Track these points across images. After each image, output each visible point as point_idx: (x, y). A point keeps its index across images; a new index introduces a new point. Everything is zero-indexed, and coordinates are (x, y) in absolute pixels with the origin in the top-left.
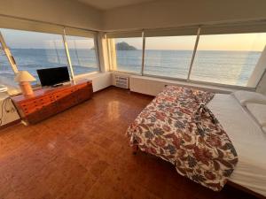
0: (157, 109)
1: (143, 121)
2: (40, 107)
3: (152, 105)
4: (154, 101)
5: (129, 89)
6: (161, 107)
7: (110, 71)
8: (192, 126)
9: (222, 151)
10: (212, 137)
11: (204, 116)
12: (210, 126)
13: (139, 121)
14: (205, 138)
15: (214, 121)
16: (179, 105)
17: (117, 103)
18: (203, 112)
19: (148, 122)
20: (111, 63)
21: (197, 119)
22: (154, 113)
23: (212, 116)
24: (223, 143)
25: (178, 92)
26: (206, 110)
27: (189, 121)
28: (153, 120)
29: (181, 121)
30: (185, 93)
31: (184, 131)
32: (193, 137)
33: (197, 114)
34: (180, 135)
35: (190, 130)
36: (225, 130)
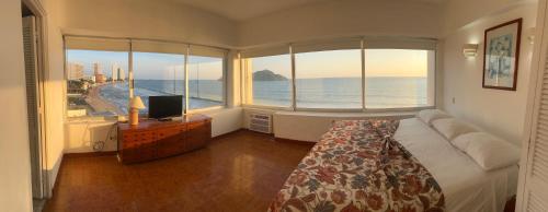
0: (320, 162)
1: (295, 192)
2: (139, 143)
3: (311, 156)
4: (315, 149)
5: (272, 135)
6: (327, 156)
7: (241, 105)
8: (379, 176)
9: (425, 195)
10: (408, 180)
11: (392, 154)
12: (403, 165)
13: (286, 194)
14: (401, 188)
15: (406, 156)
16: (356, 148)
17: (250, 158)
18: (391, 149)
19: (304, 192)
20: (245, 96)
21: (384, 162)
22: (315, 172)
23: (402, 150)
24: (423, 182)
25: (352, 128)
26: (393, 143)
27: (373, 169)
28: (313, 185)
29: (362, 173)
30: (362, 128)
31: (369, 189)
32: (383, 196)
33: (382, 153)
34: (363, 201)
35: (377, 183)
36: (421, 162)
